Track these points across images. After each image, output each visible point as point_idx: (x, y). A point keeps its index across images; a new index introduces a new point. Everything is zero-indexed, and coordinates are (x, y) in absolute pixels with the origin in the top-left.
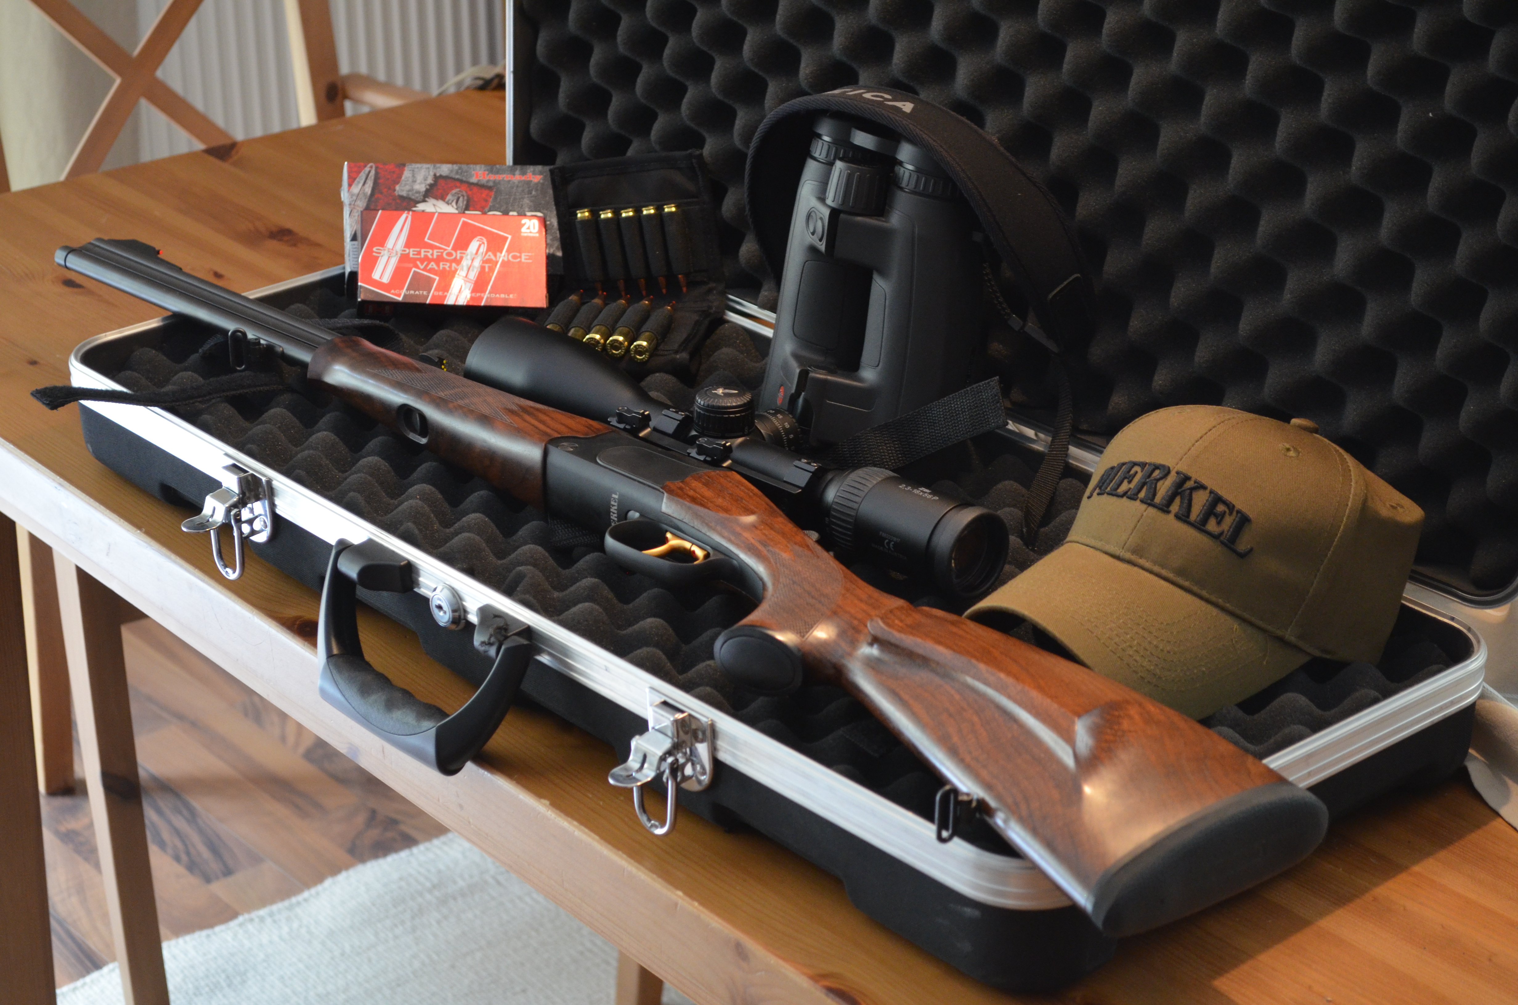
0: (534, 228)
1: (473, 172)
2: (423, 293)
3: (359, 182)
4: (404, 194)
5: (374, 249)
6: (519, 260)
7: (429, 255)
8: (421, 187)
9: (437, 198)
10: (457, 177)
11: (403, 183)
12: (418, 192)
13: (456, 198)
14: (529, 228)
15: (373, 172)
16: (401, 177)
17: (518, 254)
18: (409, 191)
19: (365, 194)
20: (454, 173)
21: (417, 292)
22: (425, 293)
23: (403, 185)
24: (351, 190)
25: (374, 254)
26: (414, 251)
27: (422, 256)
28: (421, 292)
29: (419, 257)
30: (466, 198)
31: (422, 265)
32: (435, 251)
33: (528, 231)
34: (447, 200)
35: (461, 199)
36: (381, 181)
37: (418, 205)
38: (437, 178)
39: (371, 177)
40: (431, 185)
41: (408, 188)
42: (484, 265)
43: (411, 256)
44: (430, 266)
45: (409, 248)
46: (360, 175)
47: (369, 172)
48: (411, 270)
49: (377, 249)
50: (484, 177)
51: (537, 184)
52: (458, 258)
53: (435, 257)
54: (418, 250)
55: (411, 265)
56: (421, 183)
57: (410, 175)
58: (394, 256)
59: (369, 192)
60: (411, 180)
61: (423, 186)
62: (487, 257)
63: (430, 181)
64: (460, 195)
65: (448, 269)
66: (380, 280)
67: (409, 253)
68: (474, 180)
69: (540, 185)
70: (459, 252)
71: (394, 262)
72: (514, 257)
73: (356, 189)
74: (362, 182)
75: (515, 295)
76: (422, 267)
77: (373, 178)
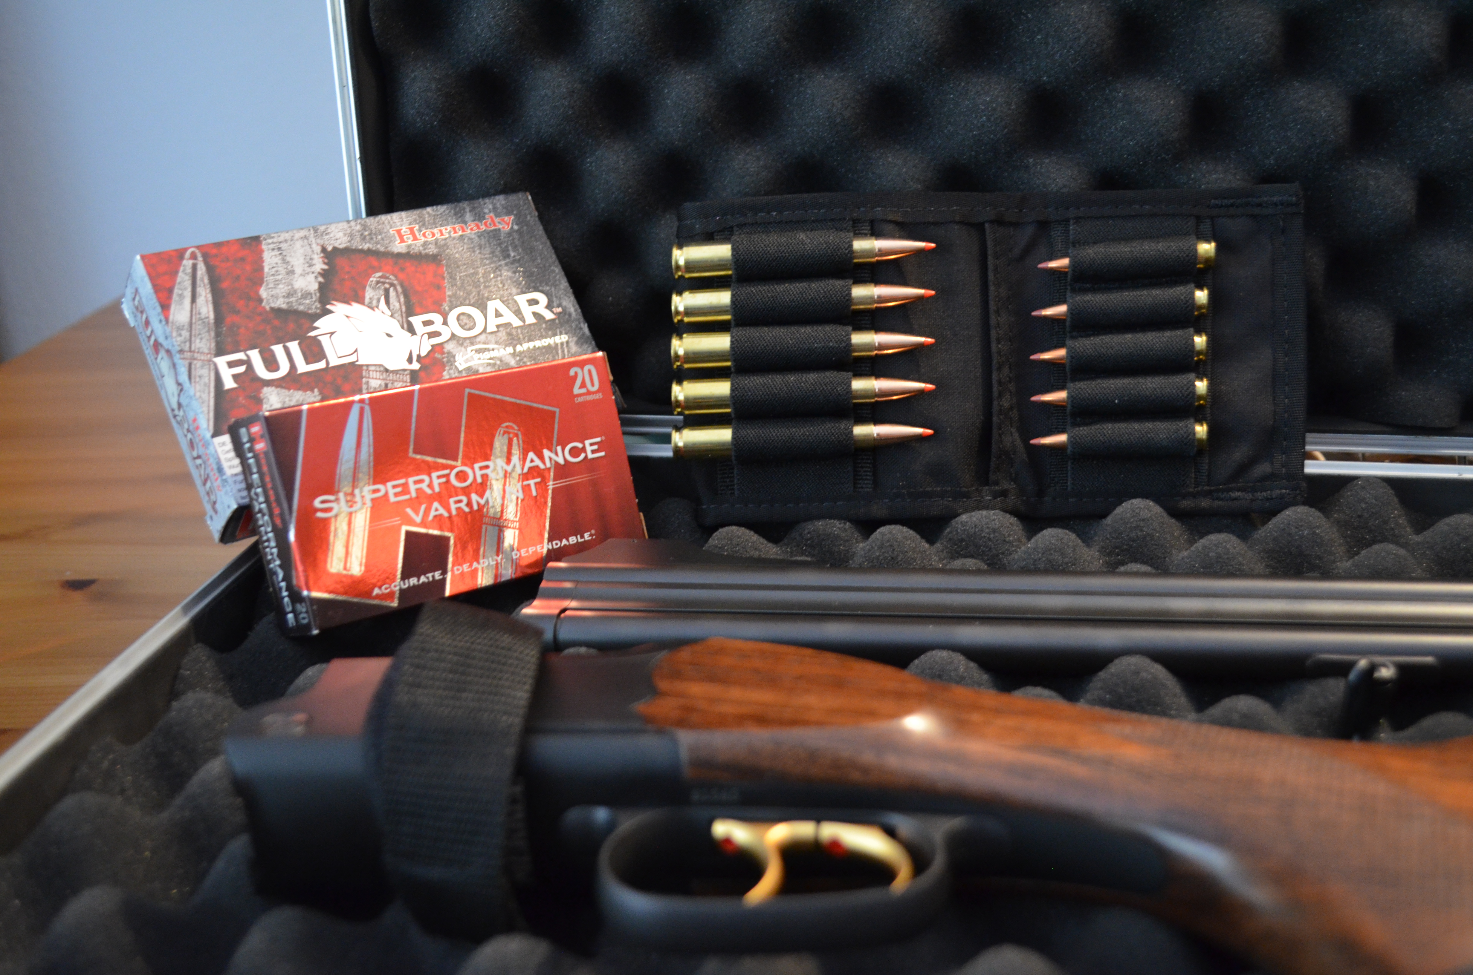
0: (593, 385)
1: (392, 232)
2: (433, 577)
3: (181, 296)
4: (281, 303)
5: (317, 503)
6: (583, 456)
7: (424, 486)
8: (309, 283)
9: (346, 300)
10: (366, 246)
11: (269, 279)
12: (307, 295)
13: (382, 292)
14: (583, 385)
15: (201, 269)
16: (261, 269)
17: (580, 445)
18: (289, 295)
19: (203, 321)
20: (358, 238)
21: (423, 579)
22: (437, 575)
23: (271, 285)
24: (171, 318)
25: (320, 515)
26: (394, 487)
27: (414, 494)
28: (430, 575)
29: (407, 497)
30: (399, 288)
31: (417, 514)
32: (434, 475)
33: (584, 391)
34: (367, 300)
35: (392, 293)
36: (225, 285)
37: (316, 324)
38: (330, 255)
39: (202, 280)
40: (324, 274)
41: (282, 289)
42: (525, 483)
43: (393, 499)
44: (433, 513)
45: (384, 482)
46: (179, 280)
47: (194, 267)
48: (399, 530)
49: (323, 502)
50: (415, 238)
51: (510, 234)
52: (479, 480)
53: (437, 489)
54: (402, 481)
55: (396, 521)
56: (304, 274)
57: (278, 260)
58: (361, 508)
59: (212, 316)
60: (283, 271)
61: (311, 278)
62: (528, 464)
63: (319, 265)
64: (387, 286)
65: (467, 510)
66: (345, 572)
67: (386, 494)
68: (398, 247)
69: (516, 236)
70: (477, 466)
71: (362, 523)
72: (574, 452)
73: (180, 313)
74: (188, 294)
75: (593, 532)
76: (418, 519)
77: (206, 281)
